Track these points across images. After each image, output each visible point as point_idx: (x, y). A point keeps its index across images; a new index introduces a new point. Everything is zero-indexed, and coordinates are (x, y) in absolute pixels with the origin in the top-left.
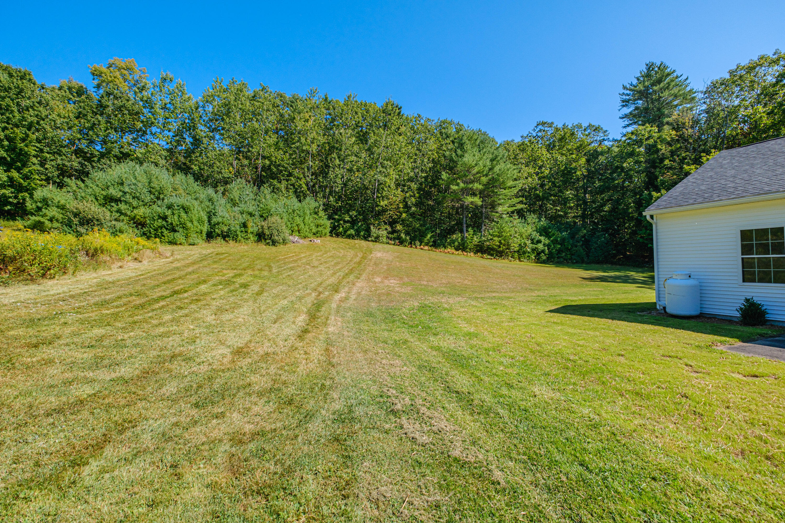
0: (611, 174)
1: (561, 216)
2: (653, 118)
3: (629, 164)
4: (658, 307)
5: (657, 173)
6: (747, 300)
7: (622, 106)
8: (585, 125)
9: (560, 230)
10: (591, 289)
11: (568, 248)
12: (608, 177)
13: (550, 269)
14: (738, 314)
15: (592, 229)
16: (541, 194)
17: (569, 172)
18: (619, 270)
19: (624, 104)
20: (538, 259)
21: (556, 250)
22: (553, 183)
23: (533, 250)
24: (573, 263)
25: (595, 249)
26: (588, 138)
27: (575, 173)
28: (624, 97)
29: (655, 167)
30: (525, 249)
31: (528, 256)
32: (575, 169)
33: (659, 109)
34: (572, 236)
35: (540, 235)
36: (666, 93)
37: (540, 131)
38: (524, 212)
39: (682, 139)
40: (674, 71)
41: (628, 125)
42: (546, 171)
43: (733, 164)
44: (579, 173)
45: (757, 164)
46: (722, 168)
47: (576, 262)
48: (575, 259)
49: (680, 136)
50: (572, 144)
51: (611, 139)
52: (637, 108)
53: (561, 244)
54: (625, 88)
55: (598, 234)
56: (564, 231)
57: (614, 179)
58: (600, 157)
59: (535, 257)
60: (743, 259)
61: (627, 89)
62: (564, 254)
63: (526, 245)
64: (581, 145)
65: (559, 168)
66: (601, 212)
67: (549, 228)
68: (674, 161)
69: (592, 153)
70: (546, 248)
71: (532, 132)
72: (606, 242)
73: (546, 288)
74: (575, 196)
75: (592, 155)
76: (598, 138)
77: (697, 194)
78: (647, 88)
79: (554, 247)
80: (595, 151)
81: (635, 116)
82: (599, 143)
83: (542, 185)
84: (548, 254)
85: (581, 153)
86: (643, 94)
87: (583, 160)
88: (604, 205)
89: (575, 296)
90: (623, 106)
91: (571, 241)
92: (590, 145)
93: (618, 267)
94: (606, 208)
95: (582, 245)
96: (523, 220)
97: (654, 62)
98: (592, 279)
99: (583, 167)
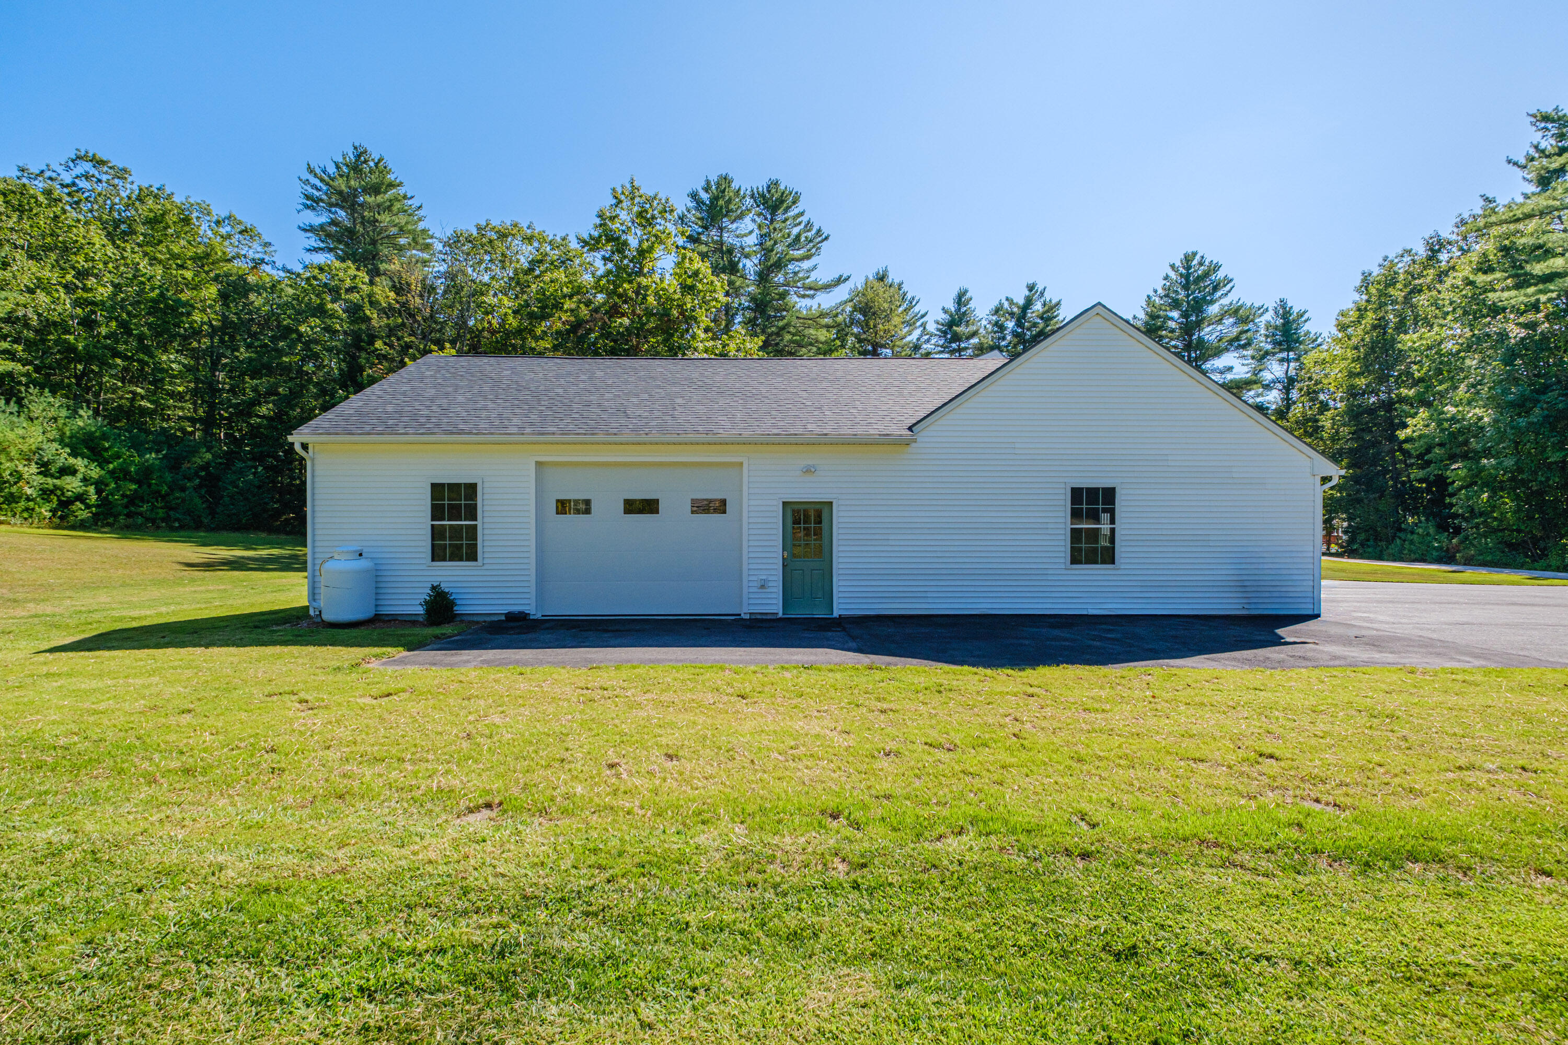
0: (274, 339)
1: (143, 411)
2: (362, 254)
3: (312, 328)
4: (312, 613)
5: (362, 361)
6: (433, 588)
7: (303, 204)
8: (219, 211)
9: (137, 445)
10: (203, 588)
11: (159, 492)
12: (266, 345)
13: (99, 543)
14: (420, 610)
15: (226, 453)
16: (80, 346)
17: (174, 309)
18: (281, 545)
19: (309, 203)
20: (61, 518)
21: (123, 496)
22: (123, 325)
23: (46, 494)
24: (172, 529)
25: (232, 497)
26: (226, 243)
27: (189, 314)
28: (310, 190)
29: (360, 349)
30: (14, 489)
31: (27, 509)
32: (190, 305)
33: (374, 242)
34: (173, 463)
35: (74, 454)
36: (385, 218)
37: (87, 177)
38: (20, 383)
39: (406, 310)
40: (400, 184)
41: (316, 250)
42: (101, 290)
43: (436, 378)
44: (197, 317)
45: (462, 388)
46: (422, 382)
47: (182, 527)
48: (177, 520)
49: (403, 305)
50: (183, 242)
51: (279, 264)
52: (334, 223)
53: (138, 482)
54: (311, 171)
55: (239, 465)
56: (150, 451)
57: (280, 353)
58: (252, 297)
59: (54, 511)
60: (433, 526)
61: (316, 175)
62: (145, 508)
63: (20, 477)
64: (208, 255)
65: (142, 291)
66: (251, 417)
67: (104, 437)
68: (391, 346)
69: (234, 282)
70: (92, 489)
71: (60, 169)
72: (256, 483)
73: (68, 594)
74: (188, 369)
75: (234, 285)
76: (251, 252)
77: (379, 418)
78: (354, 193)
79: (118, 488)
80: (242, 278)
81: (329, 235)
82: (251, 265)
83: (88, 323)
84: (97, 506)
85: (207, 273)
86: (347, 200)
87: (212, 291)
88: (255, 403)
89: (150, 607)
90: (307, 207)
91: (168, 477)
92: (229, 261)
93: (283, 537)
94: (263, 410)
95: (200, 486)
96: (13, 407)
97: (369, 149)
98: (208, 566)
99: (211, 307)
